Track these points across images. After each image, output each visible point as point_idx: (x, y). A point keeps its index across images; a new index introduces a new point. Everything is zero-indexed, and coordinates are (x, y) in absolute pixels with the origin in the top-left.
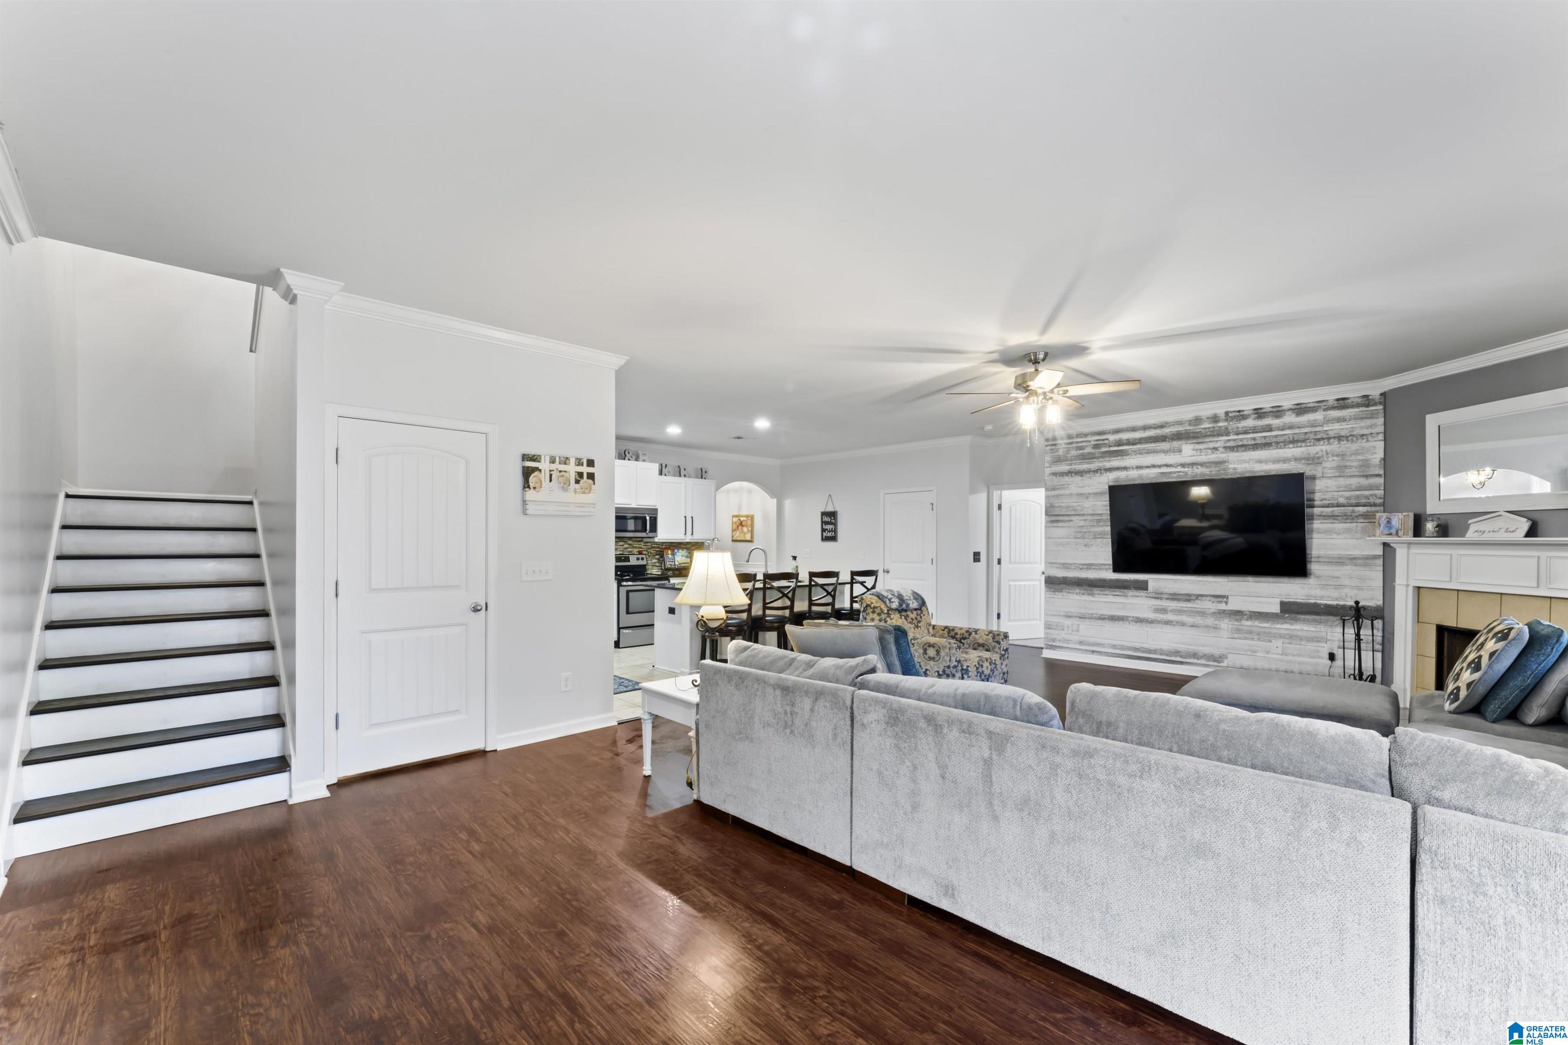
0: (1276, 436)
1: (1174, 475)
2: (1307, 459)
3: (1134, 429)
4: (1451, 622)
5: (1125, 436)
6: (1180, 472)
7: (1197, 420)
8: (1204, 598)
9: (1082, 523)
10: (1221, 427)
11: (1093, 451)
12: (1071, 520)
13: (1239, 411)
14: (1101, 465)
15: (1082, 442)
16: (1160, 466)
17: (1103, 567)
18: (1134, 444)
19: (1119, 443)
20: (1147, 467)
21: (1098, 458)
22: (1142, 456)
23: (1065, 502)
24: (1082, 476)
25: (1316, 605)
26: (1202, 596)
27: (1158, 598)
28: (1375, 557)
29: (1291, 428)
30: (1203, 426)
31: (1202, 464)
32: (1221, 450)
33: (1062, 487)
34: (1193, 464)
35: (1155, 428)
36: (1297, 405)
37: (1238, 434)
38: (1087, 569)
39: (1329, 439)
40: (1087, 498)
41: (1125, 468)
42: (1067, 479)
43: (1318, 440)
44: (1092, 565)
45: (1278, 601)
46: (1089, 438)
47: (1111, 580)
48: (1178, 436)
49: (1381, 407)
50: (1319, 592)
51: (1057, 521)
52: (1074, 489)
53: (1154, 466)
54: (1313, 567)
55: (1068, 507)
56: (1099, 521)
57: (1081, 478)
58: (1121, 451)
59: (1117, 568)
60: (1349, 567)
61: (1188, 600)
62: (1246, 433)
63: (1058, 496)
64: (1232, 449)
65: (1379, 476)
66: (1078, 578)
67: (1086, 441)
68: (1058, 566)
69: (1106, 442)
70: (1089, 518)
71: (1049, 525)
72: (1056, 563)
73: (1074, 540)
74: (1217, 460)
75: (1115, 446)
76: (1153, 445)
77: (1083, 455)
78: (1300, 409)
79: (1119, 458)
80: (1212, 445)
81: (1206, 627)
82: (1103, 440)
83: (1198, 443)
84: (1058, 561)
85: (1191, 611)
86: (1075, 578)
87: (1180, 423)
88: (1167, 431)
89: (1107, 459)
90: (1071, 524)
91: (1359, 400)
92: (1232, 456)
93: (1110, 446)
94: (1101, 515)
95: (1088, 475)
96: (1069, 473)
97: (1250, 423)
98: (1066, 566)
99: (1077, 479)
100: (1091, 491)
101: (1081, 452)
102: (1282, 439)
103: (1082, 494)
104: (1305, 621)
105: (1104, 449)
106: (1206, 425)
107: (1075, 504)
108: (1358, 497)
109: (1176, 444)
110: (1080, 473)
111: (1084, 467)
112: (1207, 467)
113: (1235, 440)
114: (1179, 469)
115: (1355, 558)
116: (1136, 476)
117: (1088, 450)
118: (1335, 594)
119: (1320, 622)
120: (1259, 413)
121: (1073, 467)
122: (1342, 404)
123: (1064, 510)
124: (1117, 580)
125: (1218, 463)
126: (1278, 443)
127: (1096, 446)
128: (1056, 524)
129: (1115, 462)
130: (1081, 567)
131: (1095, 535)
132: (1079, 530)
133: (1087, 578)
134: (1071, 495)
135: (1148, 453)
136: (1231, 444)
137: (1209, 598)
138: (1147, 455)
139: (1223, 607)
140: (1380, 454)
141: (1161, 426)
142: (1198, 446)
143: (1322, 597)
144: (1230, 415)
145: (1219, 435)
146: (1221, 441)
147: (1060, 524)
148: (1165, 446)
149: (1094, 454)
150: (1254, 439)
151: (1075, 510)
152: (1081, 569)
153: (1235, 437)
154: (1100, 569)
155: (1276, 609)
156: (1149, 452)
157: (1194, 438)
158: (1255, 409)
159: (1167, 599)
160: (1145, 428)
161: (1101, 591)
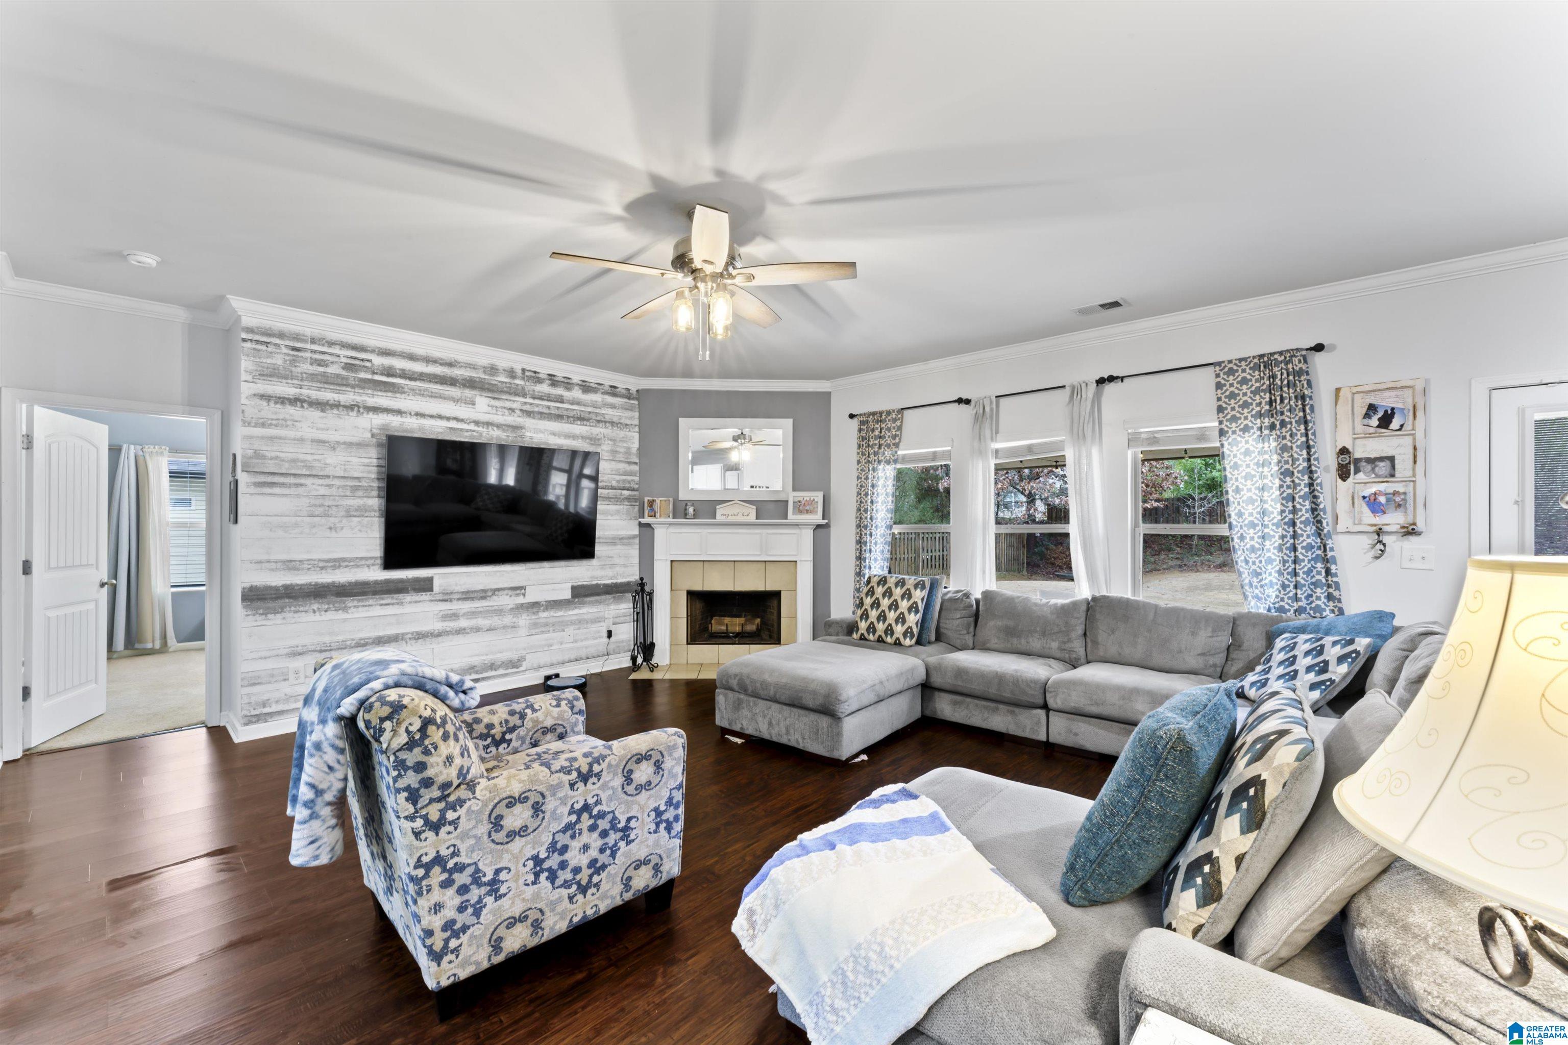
0: (567, 409)
1: (466, 434)
2: (591, 439)
3: (412, 357)
4: (698, 587)
5: (399, 364)
6: (474, 431)
7: (492, 370)
8: (501, 592)
9: (323, 491)
10: (517, 385)
11: (344, 373)
12: (301, 485)
13: (535, 372)
14: (358, 398)
15: (324, 353)
16: (448, 419)
17: (363, 562)
18: (411, 379)
19: (389, 372)
20: (432, 417)
21: (353, 387)
22: (424, 399)
23: (289, 451)
24: (323, 411)
25: (597, 585)
26: (499, 590)
27: (446, 601)
28: (634, 537)
29: (578, 404)
30: (499, 379)
31: (499, 426)
32: (518, 412)
33: (282, 423)
34: (488, 424)
35: (441, 364)
36: (584, 381)
37: (534, 398)
38: (334, 568)
39: (605, 422)
40: (334, 449)
41: (399, 412)
42: (291, 411)
43: (599, 421)
44: (344, 560)
45: (569, 585)
46: (336, 350)
47: (376, 582)
48: (470, 384)
49: (636, 402)
50: (599, 573)
51: (272, 484)
52: (308, 432)
53: (440, 417)
54: (599, 549)
55: (294, 461)
56: (355, 489)
57: (322, 414)
58: (393, 385)
59: (391, 561)
60: (619, 547)
61: (483, 598)
62: (541, 398)
63: (272, 438)
64: (529, 414)
65: (636, 463)
66: (316, 584)
67: (331, 354)
68: (273, 566)
69: (368, 364)
70: (337, 482)
71: (252, 490)
72: (269, 561)
73: (308, 519)
74: (514, 424)
75: (382, 374)
76: (438, 387)
77: (324, 374)
78: (586, 387)
79: (389, 394)
80: (508, 404)
81: (505, 627)
82: (363, 360)
83: (494, 398)
84: (273, 557)
85: (488, 611)
86: (310, 584)
87: (473, 367)
88: (457, 372)
89: (370, 391)
90: (300, 490)
91: (624, 392)
92: (529, 422)
93: (374, 373)
94: (358, 478)
95: (335, 411)
96: (295, 401)
97: (544, 388)
98: (290, 565)
99: (314, 414)
100: (341, 439)
101: (321, 369)
102: (571, 414)
103: (324, 442)
104: (591, 603)
105: (363, 375)
106: (502, 378)
107: (309, 458)
108: (624, 481)
109: (468, 393)
110: (321, 405)
111: (328, 396)
112: (504, 431)
113: (531, 404)
114: (472, 427)
115: (622, 539)
116: (415, 426)
117: (333, 370)
118: (610, 572)
119: (600, 602)
120: (553, 380)
121: (305, 392)
122: (613, 391)
123: (287, 465)
124: (388, 582)
125: (516, 428)
126: (568, 417)
127: (348, 367)
128: (267, 490)
129: (382, 400)
130: (321, 564)
131: (348, 511)
132: (318, 502)
133: (333, 583)
134: (301, 440)
135: (432, 397)
136: (527, 408)
137: (506, 592)
138: (431, 400)
139: (520, 600)
140: (636, 445)
141: (450, 365)
142: (494, 402)
143: (602, 578)
144: (527, 374)
145: (516, 394)
146: (517, 402)
147: (276, 490)
148: (455, 392)
149: (347, 379)
150: (549, 407)
151: (310, 468)
152: (322, 568)
153: (531, 401)
154: (358, 566)
155: (567, 595)
156: (433, 396)
157: (489, 390)
158: (550, 375)
159: (459, 599)
160: (428, 360)
161: (359, 601)
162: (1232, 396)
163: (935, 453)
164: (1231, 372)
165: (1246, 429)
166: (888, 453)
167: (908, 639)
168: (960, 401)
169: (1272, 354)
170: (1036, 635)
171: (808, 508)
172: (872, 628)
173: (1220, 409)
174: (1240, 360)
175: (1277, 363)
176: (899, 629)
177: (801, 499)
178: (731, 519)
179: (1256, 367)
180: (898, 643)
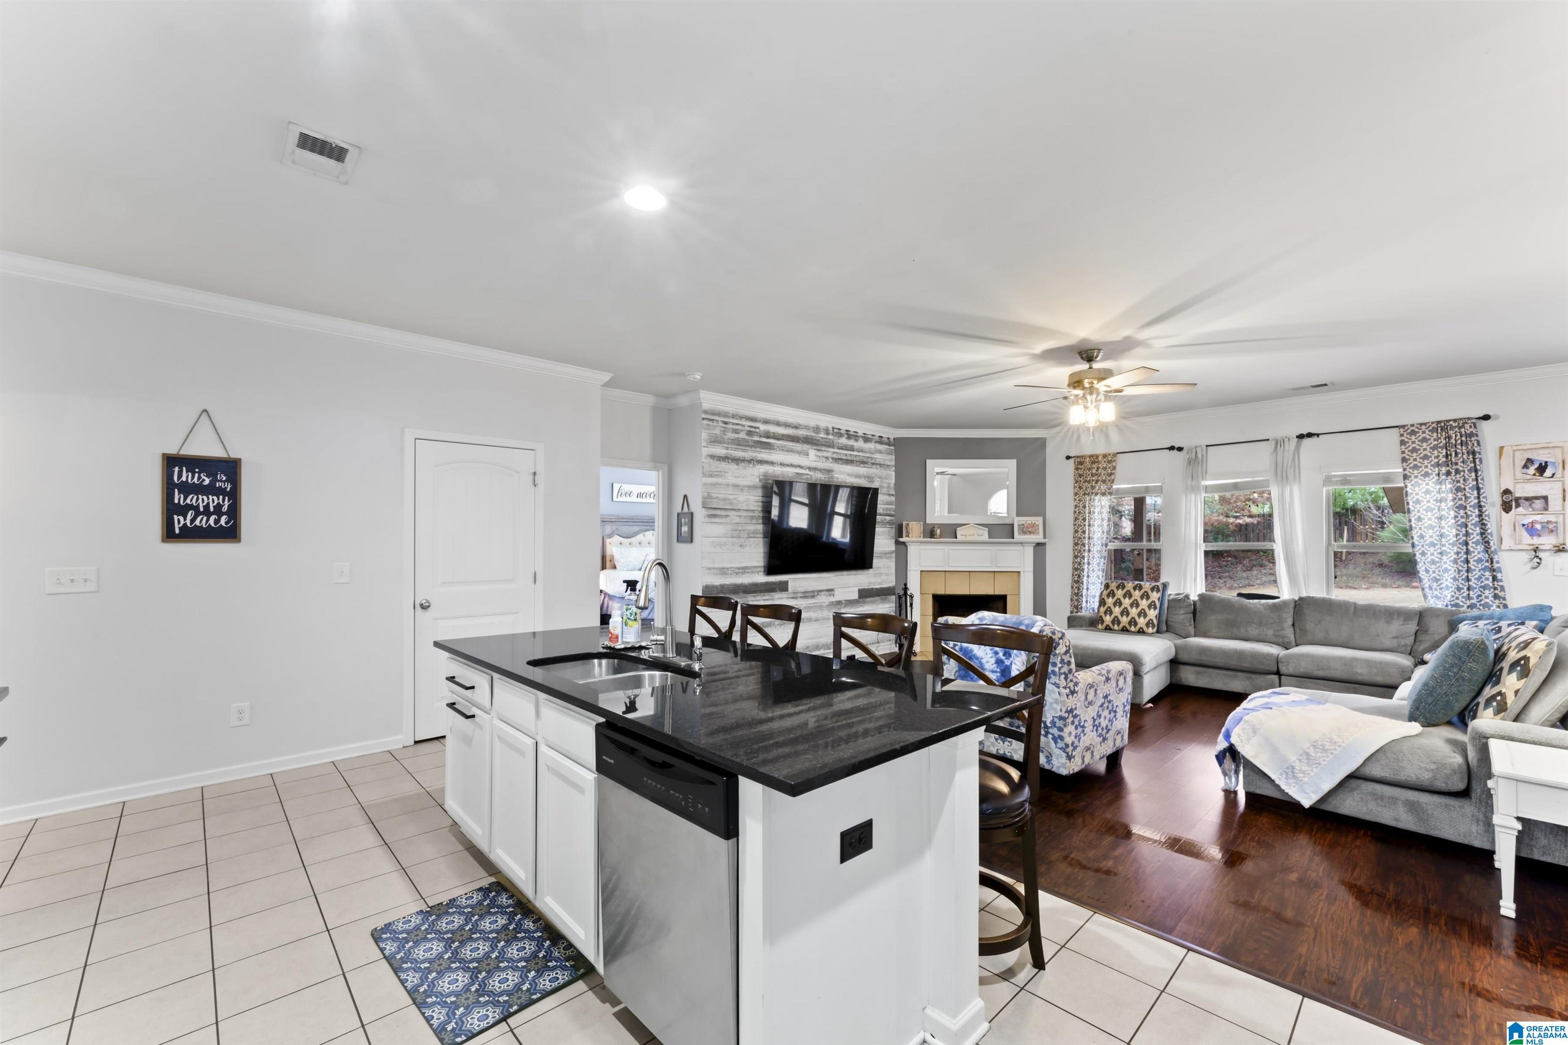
0: (856, 456)
1: (804, 477)
2: (868, 477)
3: (778, 424)
4: (941, 591)
5: (773, 429)
6: (808, 474)
7: (817, 429)
8: (822, 593)
9: (737, 520)
10: (830, 439)
11: (747, 437)
12: (728, 516)
13: (839, 429)
14: (754, 455)
15: (738, 424)
16: (796, 466)
17: (756, 570)
18: (778, 439)
19: (768, 435)
20: (788, 465)
21: (751, 447)
22: (783, 453)
23: (722, 493)
24: (737, 465)
25: (872, 589)
26: (820, 591)
27: (794, 598)
28: (891, 552)
29: (862, 451)
30: (821, 436)
31: (820, 470)
32: (830, 459)
33: (719, 474)
34: (815, 469)
35: (792, 427)
36: (865, 434)
37: (838, 449)
38: (743, 573)
39: (877, 464)
40: (742, 490)
41: (772, 463)
42: (724, 466)
43: (873, 464)
44: (746, 568)
45: (856, 589)
46: (743, 422)
47: (762, 584)
48: (807, 440)
49: (893, 448)
50: (873, 580)
51: (715, 516)
52: (731, 480)
53: (792, 465)
54: (875, 562)
55: (724, 500)
56: (752, 518)
57: (737, 467)
58: (769, 444)
59: (771, 570)
60: (884, 560)
61: (813, 597)
62: (842, 449)
63: (715, 484)
64: (836, 460)
65: (893, 495)
66: (735, 585)
67: (741, 425)
68: (715, 571)
69: (757, 430)
70: (744, 514)
71: (707, 520)
72: (714, 568)
73: (731, 540)
74: (827, 468)
75: (764, 437)
76: (791, 444)
77: (738, 439)
78: (866, 439)
79: (768, 451)
80: (826, 454)
81: (824, 619)
82: (755, 428)
83: (818, 450)
84: (717, 566)
85: (815, 606)
86: (731, 585)
87: (807, 428)
88: (801, 433)
89: (758, 450)
90: (728, 520)
91: (886, 440)
92: (837, 467)
93: (761, 436)
94: (753, 511)
95: (743, 464)
96: (725, 459)
97: (843, 441)
98: (723, 571)
99: (733, 467)
100: (746, 483)
101: (737, 436)
102: (858, 459)
103: (738, 486)
104: (869, 602)
105: (756, 438)
106: (822, 435)
107: (731, 497)
108: (887, 509)
109: (806, 447)
110: (737, 461)
111: (740, 454)
112: (823, 474)
113: (837, 453)
114: (807, 472)
115: (886, 554)
116: (779, 473)
117: (742, 435)
118: (878, 580)
119: (873, 602)
120: (849, 435)
121: (729, 451)
122: (880, 440)
123: (721, 502)
124: (767, 583)
125: (829, 471)
126: (857, 461)
127: (749, 433)
128: (713, 520)
129: (764, 455)
130: (737, 571)
131: (749, 534)
132: (735, 528)
133: (742, 584)
134: (728, 485)
135: (787, 451)
136: (835, 456)
137: (825, 593)
138: (788, 453)
139: (832, 599)
140: (893, 481)
141: (796, 427)
142: (820, 454)
143: (874, 583)
144: (835, 430)
145: (830, 447)
146: (830, 452)
147: (717, 520)
148: (798, 446)
149: (748, 441)
150: (846, 455)
151: (731, 504)
152: (737, 573)
153: (836, 450)
154: (753, 572)
155: (855, 596)
156: (790, 451)
157: (817, 445)
158: (847, 431)
159: (801, 597)
160: (787, 425)
161: (754, 596)
162: (1414, 450)
163: (1147, 487)
164: (1413, 433)
165: (1426, 475)
166: (1103, 487)
167: (1150, 628)
168: (1172, 448)
169: (1448, 421)
170: (1254, 625)
171: (1030, 530)
172: (1116, 621)
173: (1404, 460)
174: (1421, 424)
175: (1452, 428)
176: (1142, 622)
177: (1024, 523)
178: (969, 539)
179: (1434, 430)
180: (1141, 632)
